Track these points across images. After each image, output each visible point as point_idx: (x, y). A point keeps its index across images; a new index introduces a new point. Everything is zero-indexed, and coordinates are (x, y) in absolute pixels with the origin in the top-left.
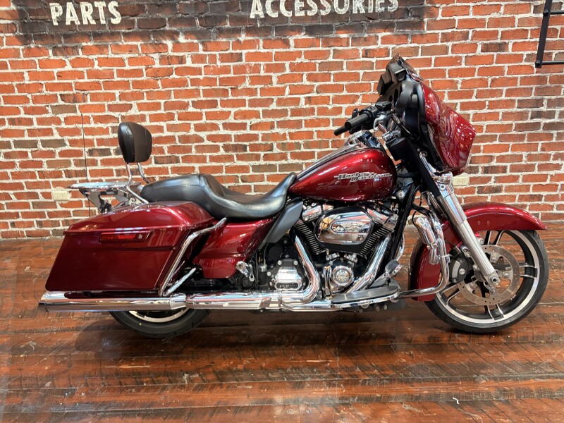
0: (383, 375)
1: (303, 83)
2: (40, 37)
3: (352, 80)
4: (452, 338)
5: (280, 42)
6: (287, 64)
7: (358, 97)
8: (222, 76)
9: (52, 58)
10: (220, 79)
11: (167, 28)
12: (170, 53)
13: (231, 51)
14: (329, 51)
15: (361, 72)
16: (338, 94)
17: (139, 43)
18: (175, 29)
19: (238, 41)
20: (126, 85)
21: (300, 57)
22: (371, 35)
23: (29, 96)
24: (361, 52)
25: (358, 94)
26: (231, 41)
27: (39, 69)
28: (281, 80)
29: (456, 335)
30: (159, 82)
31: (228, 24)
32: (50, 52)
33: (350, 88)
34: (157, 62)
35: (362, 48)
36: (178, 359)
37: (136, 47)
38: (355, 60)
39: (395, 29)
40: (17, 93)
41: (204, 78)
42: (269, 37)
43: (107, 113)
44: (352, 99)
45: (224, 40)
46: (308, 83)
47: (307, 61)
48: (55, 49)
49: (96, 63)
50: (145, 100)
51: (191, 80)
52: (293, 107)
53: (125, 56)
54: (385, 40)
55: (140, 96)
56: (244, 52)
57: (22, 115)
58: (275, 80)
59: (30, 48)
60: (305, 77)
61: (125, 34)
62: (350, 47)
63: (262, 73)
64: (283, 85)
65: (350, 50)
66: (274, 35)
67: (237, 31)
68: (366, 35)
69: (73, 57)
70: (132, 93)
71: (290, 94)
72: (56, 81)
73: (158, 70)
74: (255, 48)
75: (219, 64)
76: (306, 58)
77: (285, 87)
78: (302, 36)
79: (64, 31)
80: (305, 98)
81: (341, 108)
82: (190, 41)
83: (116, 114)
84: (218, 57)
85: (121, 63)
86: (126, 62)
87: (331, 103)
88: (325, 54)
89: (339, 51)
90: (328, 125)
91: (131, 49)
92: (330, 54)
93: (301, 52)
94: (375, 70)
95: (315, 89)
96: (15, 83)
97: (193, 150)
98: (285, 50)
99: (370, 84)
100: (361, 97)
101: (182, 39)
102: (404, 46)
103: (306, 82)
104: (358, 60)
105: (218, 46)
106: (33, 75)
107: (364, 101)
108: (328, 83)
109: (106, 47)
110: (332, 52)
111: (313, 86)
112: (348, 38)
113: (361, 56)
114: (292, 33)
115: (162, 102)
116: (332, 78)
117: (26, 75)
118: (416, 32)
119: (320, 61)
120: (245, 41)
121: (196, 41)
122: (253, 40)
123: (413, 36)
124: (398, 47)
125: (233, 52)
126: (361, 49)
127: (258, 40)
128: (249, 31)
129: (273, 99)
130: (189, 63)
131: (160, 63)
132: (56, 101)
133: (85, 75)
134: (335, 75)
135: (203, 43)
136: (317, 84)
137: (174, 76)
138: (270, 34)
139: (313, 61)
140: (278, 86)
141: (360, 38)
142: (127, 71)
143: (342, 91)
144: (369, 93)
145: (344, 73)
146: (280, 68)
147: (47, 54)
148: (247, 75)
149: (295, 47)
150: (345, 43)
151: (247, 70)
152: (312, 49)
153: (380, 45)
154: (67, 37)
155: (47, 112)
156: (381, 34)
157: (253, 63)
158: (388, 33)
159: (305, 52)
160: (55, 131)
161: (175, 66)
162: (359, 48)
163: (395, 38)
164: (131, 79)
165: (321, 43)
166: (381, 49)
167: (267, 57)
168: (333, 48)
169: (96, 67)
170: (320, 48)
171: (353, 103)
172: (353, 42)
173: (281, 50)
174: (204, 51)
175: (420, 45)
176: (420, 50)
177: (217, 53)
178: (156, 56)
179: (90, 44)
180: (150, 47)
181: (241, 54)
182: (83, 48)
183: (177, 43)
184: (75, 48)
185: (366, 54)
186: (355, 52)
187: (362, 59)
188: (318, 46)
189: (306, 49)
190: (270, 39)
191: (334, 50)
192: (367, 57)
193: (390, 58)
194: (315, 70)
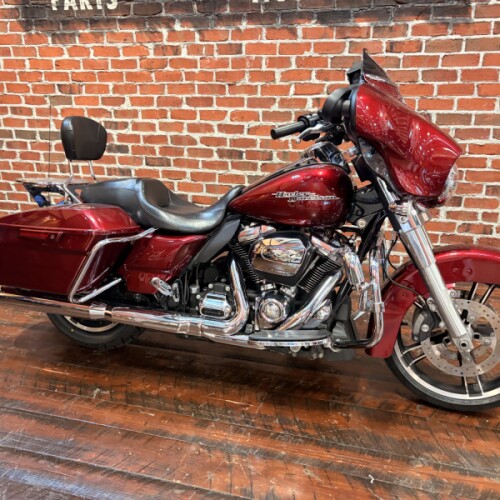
0: (302, 433)
1: (311, 82)
2: (40, 23)
4: (411, 409)
5: (286, 31)
6: (293, 58)
8: (219, 70)
9: (51, 45)
10: (217, 73)
11: (163, 14)
12: (165, 43)
13: (230, 41)
14: (344, 43)
17: (133, 31)
18: (171, 15)
19: (239, 30)
20: (119, 76)
21: (309, 50)
22: (399, 23)
23: (30, 85)
24: (384, 45)
26: (230, 30)
27: (38, 57)
28: (286, 76)
29: (418, 406)
30: (153, 75)
31: (228, 9)
32: (50, 39)
34: (152, 52)
35: (386, 40)
36: (99, 372)
37: (131, 35)
38: (377, 55)
39: (431, 16)
40: (19, 82)
41: (201, 72)
42: (274, 25)
43: (101, 106)
45: (223, 28)
46: (317, 82)
47: (317, 55)
48: (54, 35)
49: (92, 51)
50: (138, 94)
51: (186, 73)
52: (298, 110)
53: (120, 45)
54: (417, 30)
55: (132, 90)
56: (244, 43)
57: (23, 105)
58: (278, 77)
59: (30, 35)
60: (314, 74)
61: (121, 21)
62: (371, 39)
63: (264, 68)
64: (287, 84)
65: (370, 43)
66: (279, 23)
67: (237, 18)
68: (392, 24)
69: (70, 46)
70: (126, 86)
71: (295, 94)
72: (54, 70)
73: (152, 61)
74: (257, 38)
75: (217, 56)
76: (315, 51)
77: (291, 85)
78: (313, 24)
79: (63, 17)
80: (313, 99)
82: (186, 29)
83: (109, 108)
84: (216, 48)
85: (115, 52)
86: (121, 51)
88: (339, 47)
89: (357, 43)
91: (126, 38)
92: (345, 47)
93: (309, 44)
94: (401, 69)
95: (325, 90)
96: (17, 71)
97: (186, 153)
98: (291, 41)
101: (178, 27)
102: (442, 38)
103: (314, 80)
104: (380, 55)
105: (216, 36)
106: (34, 63)
108: (341, 83)
109: (102, 34)
110: (348, 45)
111: (323, 85)
112: (369, 28)
113: (384, 50)
114: (300, 21)
115: (155, 97)
116: (347, 76)
117: (27, 63)
118: (460, 20)
119: (332, 56)
120: (246, 30)
121: (192, 29)
122: (255, 29)
123: (456, 25)
124: (433, 39)
125: (233, 42)
126: (384, 41)
127: (261, 29)
128: (252, 18)
129: (275, 99)
130: (184, 54)
131: (155, 53)
132: (54, 91)
133: (81, 64)
135: (200, 32)
136: (328, 83)
137: (169, 68)
138: (275, 22)
139: (325, 56)
140: (282, 83)
141: (384, 27)
142: (121, 62)
146: (285, 62)
147: (46, 42)
148: (247, 70)
149: (304, 38)
150: (364, 35)
151: (248, 63)
152: (324, 40)
153: (410, 36)
154: (65, 23)
155: (45, 102)
156: (412, 23)
157: (254, 56)
158: (421, 22)
159: (315, 44)
160: (52, 123)
161: (170, 57)
162: (382, 40)
163: (431, 28)
164: (125, 71)
165: (335, 33)
166: (410, 42)
167: (270, 48)
168: (349, 40)
169: (92, 56)
170: (334, 40)
172: (375, 32)
173: (287, 41)
174: (201, 40)
175: (465, 38)
176: (464, 44)
177: (214, 43)
178: (151, 46)
179: (87, 31)
180: (145, 36)
181: (241, 45)
182: (80, 36)
183: (172, 31)
184: (73, 35)
185: (392, 47)
186: (376, 45)
187: (385, 54)
188: (332, 37)
189: (317, 41)
190: (274, 28)
191: (351, 42)
192: (391, 52)
193: (423, 53)
194: (326, 66)
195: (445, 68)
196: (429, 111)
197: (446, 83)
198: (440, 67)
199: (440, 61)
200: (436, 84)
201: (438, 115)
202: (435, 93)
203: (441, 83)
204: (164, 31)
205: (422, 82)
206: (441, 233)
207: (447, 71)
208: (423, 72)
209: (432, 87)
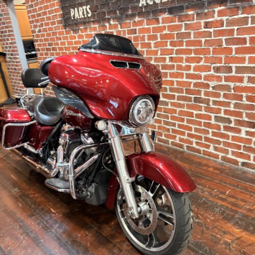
1: (168, 48)
2: (69, 25)
3: (197, 46)
5: (154, 20)
6: (159, 35)
7: (201, 59)
9: (73, 35)
11: (107, 17)
12: (108, 30)
13: (132, 28)
14: (182, 25)
15: (203, 40)
16: (188, 56)
17: (97, 26)
18: (109, 17)
19: (135, 21)
21: (165, 30)
22: (210, 10)
24: (203, 24)
25: (202, 56)
26: (132, 22)
27: (69, 40)
28: (156, 45)
31: (130, 11)
32: (72, 32)
33: (196, 52)
35: (204, 21)
37: (96, 28)
38: (199, 31)
39: (228, 3)
40: (64, 51)
42: (149, 17)
44: (197, 59)
45: (129, 21)
46: (170, 48)
47: (169, 32)
48: (73, 30)
49: (85, 36)
52: (162, 63)
53: (93, 33)
54: (221, 13)
56: (137, 28)
58: (152, 45)
59: (66, 31)
60: (168, 43)
61: (93, 22)
62: (195, 21)
63: (146, 41)
64: (156, 49)
65: (195, 23)
66: (151, 16)
67: (133, 16)
68: (206, 11)
69: (78, 34)
71: (161, 55)
72: (74, 46)
74: (142, 25)
75: (127, 36)
76: (168, 30)
77: (158, 50)
78: (166, 15)
79: (75, 22)
80: (169, 57)
81: (190, 66)
82: (115, 23)
84: (126, 32)
86: (93, 36)
87: (184, 62)
88: (179, 27)
89: (188, 24)
90: (183, 78)
92: (182, 27)
93: (165, 26)
94: (213, 38)
95: (174, 52)
96: (63, 47)
98: (157, 26)
99: (209, 49)
100: (204, 59)
101: (112, 22)
102: (236, 17)
103: (169, 47)
104: (200, 30)
105: (126, 25)
106: (69, 43)
107: (205, 62)
108: (182, 48)
109: (87, 28)
110: (184, 25)
111: (173, 49)
112: (194, 14)
113: (202, 27)
114: (160, 14)
116: (184, 44)
117: (66, 43)
118: (246, 4)
119: (176, 32)
120: (138, 21)
121: (117, 23)
122: (141, 20)
123: (244, 8)
124: (230, 18)
125: (133, 28)
126: (202, 22)
127: (144, 20)
128: (140, 14)
129: (152, 58)
133: (82, 42)
134: (186, 41)
135: (120, 24)
136: (175, 48)
138: (149, 16)
139: (173, 33)
140: (155, 49)
141: (202, 13)
143: (191, 54)
144: (209, 56)
145: (192, 41)
146: (155, 37)
148: (139, 42)
149: (163, 23)
150: (191, 19)
151: (139, 39)
152: (172, 24)
153: (216, 17)
154: (76, 24)
156: (217, 9)
157: (142, 35)
158: (223, 8)
159: (168, 26)
163: (228, 11)
165: (177, 19)
166: (217, 21)
167: (148, 30)
168: (184, 22)
169: (85, 39)
170: (177, 23)
171: (198, 63)
172: (197, 17)
173: (155, 26)
174: (121, 28)
175: (250, 16)
176: (250, 20)
177: (126, 29)
178: (103, 32)
179: (83, 27)
180: (101, 28)
182: (81, 29)
183: (110, 24)
184: (78, 30)
185: (207, 25)
186: (198, 25)
187: (204, 30)
188: (176, 22)
189: (168, 24)
190: (149, 19)
191: (185, 24)
192: (207, 28)
193: (224, 28)
194: (174, 39)
195: (239, 36)
196: (231, 65)
197: (240, 46)
198: (235, 36)
199: (235, 32)
200: (234, 47)
201: (236, 67)
202: (234, 53)
203: (237, 46)
204: (107, 25)
205: (225, 46)
206: (242, 145)
207: (240, 38)
208: (226, 40)
209: (231, 49)
